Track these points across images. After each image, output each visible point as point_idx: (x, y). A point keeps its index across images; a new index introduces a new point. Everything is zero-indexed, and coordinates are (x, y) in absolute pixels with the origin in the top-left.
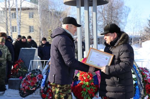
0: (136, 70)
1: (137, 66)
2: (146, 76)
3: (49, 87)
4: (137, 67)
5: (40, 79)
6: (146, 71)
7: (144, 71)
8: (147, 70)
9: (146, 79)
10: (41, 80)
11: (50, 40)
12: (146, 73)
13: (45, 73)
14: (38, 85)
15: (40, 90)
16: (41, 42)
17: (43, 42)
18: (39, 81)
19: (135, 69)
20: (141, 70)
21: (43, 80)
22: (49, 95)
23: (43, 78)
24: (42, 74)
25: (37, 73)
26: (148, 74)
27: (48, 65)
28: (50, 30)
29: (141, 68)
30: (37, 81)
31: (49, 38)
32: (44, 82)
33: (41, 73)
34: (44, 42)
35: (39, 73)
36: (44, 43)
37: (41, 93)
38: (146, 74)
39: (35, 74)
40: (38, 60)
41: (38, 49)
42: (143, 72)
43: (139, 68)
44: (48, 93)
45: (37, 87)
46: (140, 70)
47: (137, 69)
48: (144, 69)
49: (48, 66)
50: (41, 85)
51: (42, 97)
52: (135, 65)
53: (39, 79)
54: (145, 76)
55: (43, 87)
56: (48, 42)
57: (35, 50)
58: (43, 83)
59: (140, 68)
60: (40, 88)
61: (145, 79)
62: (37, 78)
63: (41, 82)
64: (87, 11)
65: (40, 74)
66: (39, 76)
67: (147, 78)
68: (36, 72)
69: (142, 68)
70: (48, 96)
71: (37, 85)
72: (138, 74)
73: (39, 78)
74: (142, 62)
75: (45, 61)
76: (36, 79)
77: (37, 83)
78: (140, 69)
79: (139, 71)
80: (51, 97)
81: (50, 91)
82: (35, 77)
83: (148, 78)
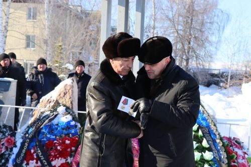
0: (214, 141)
1: (219, 134)
2: (235, 157)
3: (24, 166)
4: (218, 136)
5: (9, 147)
6: (237, 147)
7: (232, 146)
8: (239, 143)
9: (236, 164)
10: (11, 150)
11: (57, 65)
12: (236, 150)
13: (23, 135)
14: (3, 161)
16: (36, 68)
17: (39, 66)
18: (7, 153)
19: (212, 139)
20: (226, 143)
21: (16, 150)
23: (16, 146)
24: (15, 136)
25: (4, 134)
26: (240, 152)
28: (60, 46)
29: (227, 138)
30: (1, 151)
31: (56, 61)
32: (16, 155)
34: (41, 67)
35: (9, 135)
36: (41, 70)
38: (236, 153)
40: (10, 106)
41: (16, 81)
42: (231, 148)
43: (221, 139)
45: (1, 164)
46: (223, 143)
47: (218, 141)
48: (234, 142)
52: (215, 131)
53: (7, 148)
54: (233, 156)
55: (13, 166)
57: (10, 82)
58: (13, 157)
59: (224, 137)
61: (233, 164)
62: (3, 144)
63: (10, 155)
64: (124, 8)
65: (9, 137)
66: (7, 141)
67: (238, 163)
69: (229, 139)
72: (218, 151)
73: (6, 145)
74: (230, 124)
77: (1, 156)
78: (225, 141)
79: (221, 145)
83: (241, 161)
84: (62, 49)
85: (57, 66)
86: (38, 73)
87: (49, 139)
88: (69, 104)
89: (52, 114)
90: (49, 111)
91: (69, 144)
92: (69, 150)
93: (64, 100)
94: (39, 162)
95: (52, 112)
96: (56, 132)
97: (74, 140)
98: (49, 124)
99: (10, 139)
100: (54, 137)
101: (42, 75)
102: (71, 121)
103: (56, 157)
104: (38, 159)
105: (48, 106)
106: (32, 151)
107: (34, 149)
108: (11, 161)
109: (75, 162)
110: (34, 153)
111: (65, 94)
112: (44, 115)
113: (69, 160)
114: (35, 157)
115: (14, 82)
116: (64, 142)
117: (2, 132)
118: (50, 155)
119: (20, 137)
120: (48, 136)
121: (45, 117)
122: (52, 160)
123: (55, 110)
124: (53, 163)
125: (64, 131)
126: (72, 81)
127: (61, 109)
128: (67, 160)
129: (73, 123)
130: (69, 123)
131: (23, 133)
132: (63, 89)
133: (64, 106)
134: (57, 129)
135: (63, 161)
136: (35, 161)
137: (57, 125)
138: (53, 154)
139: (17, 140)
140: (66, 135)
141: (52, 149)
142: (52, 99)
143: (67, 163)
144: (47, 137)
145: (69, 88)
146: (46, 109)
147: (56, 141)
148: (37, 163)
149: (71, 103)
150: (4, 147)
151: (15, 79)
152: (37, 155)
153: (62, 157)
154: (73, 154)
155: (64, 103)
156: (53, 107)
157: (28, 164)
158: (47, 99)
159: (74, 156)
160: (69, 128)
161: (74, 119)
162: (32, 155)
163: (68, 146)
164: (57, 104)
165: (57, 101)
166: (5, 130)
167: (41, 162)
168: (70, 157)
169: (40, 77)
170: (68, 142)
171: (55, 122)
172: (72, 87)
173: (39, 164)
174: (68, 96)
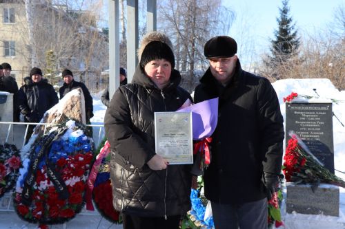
3: (36, 188)
5: (15, 168)
10: (18, 171)
11: (49, 74)
13: (28, 154)
14: (9, 183)
15: (14, 195)
16: (30, 78)
17: (33, 77)
18: (13, 174)
21: (23, 171)
22: (35, 207)
23: (22, 167)
24: (19, 156)
25: (7, 154)
27: (35, 134)
28: (52, 53)
30: (6, 173)
31: (49, 71)
32: (24, 176)
33: (17, 153)
34: (35, 78)
35: (12, 155)
36: (36, 81)
37: (15, 201)
39: (3, 156)
40: (11, 123)
44: (34, 202)
45: (7, 187)
49: (36, 136)
50: (15, 183)
51: (18, 213)
53: (12, 169)
55: (22, 188)
56: (46, 80)
57: (5, 96)
58: (20, 178)
60: (15, 189)
62: (7, 165)
63: (16, 176)
64: (133, 9)
65: (14, 157)
66: (13, 161)
68: (4, 152)
70: (33, 210)
71: (7, 183)
73: (11, 165)
75: (28, 124)
76: (3, 169)
77: (7, 178)
80: (40, 213)
81: (39, 198)
82: (3, 162)
84: (54, 56)
85: (49, 77)
86: (32, 84)
87: (60, 157)
88: (77, 117)
89: (61, 129)
90: (56, 126)
91: (83, 161)
92: (83, 167)
93: (71, 113)
94: (51, 182)
95: (59, 127)
96: (67, 149)
97: (87, 156)
98: (59, 140)
99: (15, 159)
100: (65, 154)
101: (36, 87)
102: (83, 136)
103: (69, 176)
104: (50, 179)
105: (53, 121)
106: (43, 171)
107: (44, 168)
108: (18, 183)
109: (92, 180)
110: (45, 172)
111: (72, 106)
112: (51, 131)
113: (84, 178)
114: (47, 177)
115: (10, 97)
116: (77, 159)
117: (5, 152)
118: (63, 174)
119: (26, 156)
120: (59, 153)
121: (53, 133)
122: (66, 179)
123: (64, 125)
124: (67, 183)
125: (76, 147)
126: (79, 92)
127: (70, 124)
128: (81, 178)
129: (85, 138)
130: (80, 138)
131: (28, 152)
132: (70, 101)
133: (73, 120)
134: (68, 145)
135: (78, 179)
136: (46, 181)
137: (68, 141)
138: (66, 172)
139: (23, 160)
140: (78, 151)
141: (64, 167)
142: (58, 113)
143: (82, 182)
144: (57, 155)
145: (76, 99)
146: (51, 124)
147: (68, 159)
148: (49, 183)
149: (80, 116)
150: (9, 168)
151: (11, 93)
152: (49, 175)
153: (76, 176)
154: (88, 171)
155: (72, 116)
156: (60, 121)
157: (38, 185)
158: (52, 114)
159: (89, 174)
160: (81, 144)
161: (85, 134)
162: (43, 175)
163: (81, 163)
164: (64, 118)
165: (63, 114)
166: (7, 149)
167: (54, 182)
168: (86, 175)
169: (34, 89)
170: (81, 159)
171: (65, 137)
172: (80, 98)
173: (52, 184)
174: (75, 109)
